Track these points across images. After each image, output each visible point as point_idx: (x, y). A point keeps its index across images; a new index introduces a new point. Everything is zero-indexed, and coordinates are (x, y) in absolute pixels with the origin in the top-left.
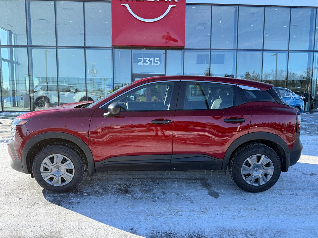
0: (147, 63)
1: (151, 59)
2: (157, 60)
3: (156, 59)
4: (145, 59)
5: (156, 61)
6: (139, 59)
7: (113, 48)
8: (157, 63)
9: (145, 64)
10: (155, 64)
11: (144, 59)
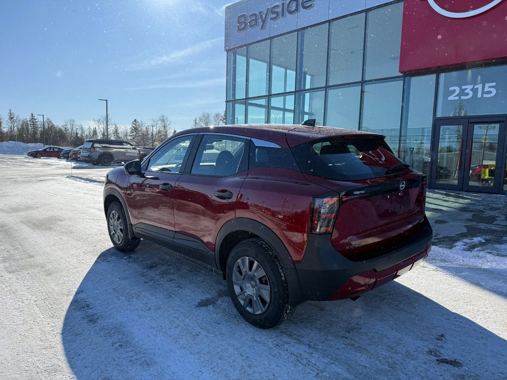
0: (468, 94)
1: (476, 87)
2: (490, 87)
3: (487, 85)
4: (463, 87)
5: (486, 89)
6: (451, 89)
7: (404, 77)
8: (490, 92)
9: (463, 98)
10: (485, 96)
11: (460, 88)
